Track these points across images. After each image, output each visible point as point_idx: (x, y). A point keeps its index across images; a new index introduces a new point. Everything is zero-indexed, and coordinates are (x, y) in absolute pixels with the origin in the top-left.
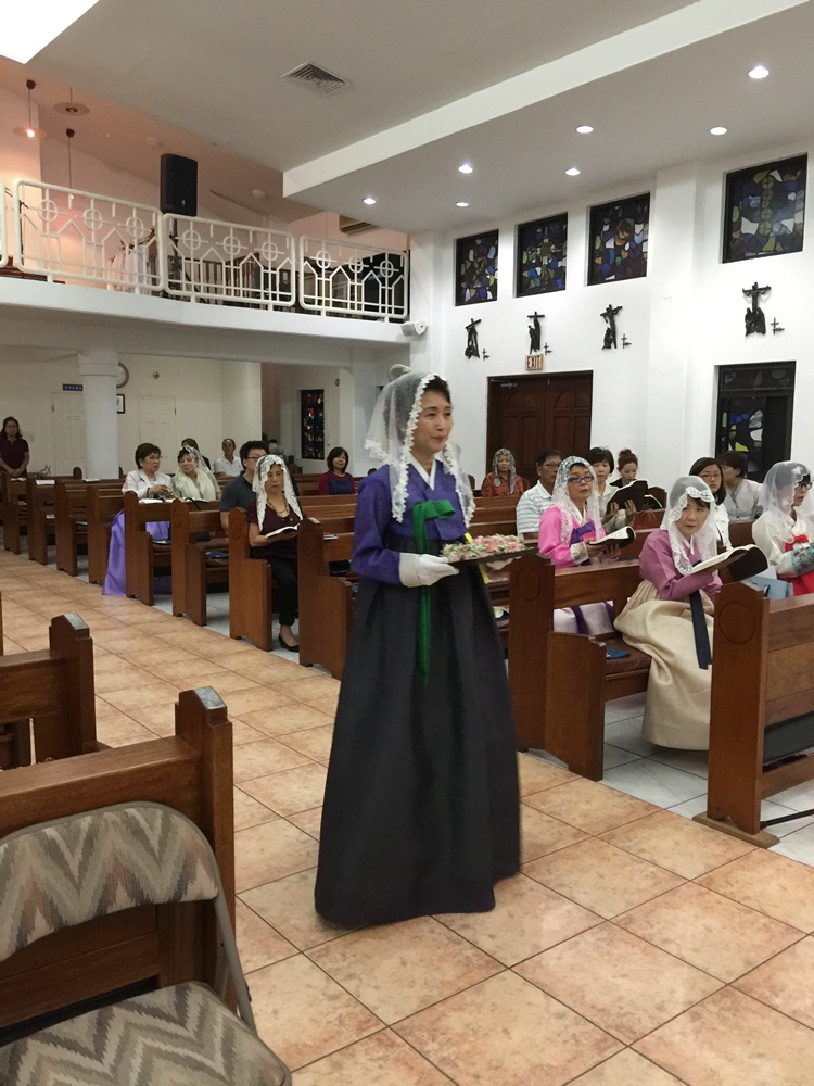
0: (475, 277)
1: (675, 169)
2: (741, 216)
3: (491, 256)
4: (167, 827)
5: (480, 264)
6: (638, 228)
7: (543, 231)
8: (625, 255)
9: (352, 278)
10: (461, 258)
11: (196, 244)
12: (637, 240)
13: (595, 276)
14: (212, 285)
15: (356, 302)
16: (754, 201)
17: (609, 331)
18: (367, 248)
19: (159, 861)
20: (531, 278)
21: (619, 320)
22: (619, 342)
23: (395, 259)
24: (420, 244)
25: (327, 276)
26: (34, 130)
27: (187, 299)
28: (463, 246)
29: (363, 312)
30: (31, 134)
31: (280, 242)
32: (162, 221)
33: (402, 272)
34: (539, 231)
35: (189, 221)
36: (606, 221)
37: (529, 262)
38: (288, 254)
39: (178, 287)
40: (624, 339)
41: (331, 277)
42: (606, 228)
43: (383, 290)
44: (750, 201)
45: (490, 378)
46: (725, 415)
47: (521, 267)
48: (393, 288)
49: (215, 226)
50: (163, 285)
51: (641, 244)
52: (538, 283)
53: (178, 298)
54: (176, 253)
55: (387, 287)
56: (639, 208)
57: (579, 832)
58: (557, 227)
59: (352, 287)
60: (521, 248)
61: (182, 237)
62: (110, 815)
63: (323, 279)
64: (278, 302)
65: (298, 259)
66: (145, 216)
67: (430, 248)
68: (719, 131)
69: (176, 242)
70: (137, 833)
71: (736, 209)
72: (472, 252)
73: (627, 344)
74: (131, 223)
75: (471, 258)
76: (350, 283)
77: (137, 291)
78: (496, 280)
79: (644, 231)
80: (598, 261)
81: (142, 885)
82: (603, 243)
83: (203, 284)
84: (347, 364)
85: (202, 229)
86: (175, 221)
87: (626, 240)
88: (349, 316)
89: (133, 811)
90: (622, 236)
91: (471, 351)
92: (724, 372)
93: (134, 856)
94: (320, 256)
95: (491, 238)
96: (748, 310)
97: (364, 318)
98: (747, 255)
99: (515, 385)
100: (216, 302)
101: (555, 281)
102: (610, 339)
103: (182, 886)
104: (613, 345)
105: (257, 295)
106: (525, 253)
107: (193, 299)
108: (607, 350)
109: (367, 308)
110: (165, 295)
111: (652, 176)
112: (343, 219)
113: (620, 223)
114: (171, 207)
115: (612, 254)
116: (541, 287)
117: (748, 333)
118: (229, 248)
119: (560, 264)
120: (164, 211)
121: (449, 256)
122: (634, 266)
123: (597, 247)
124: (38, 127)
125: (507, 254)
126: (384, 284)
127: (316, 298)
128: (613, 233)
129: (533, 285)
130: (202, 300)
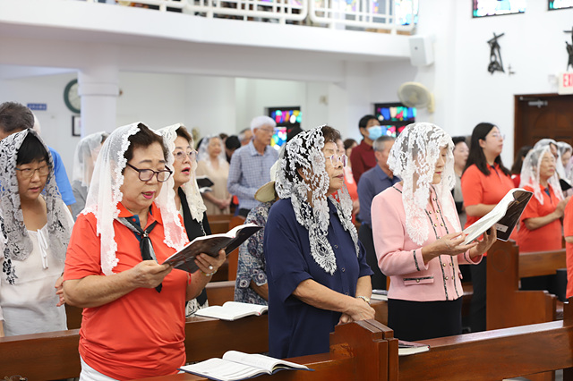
29: (372, 24)
45: (517, 97)
64: (290, 16)
91: (494, 67)
99: (546, 103)
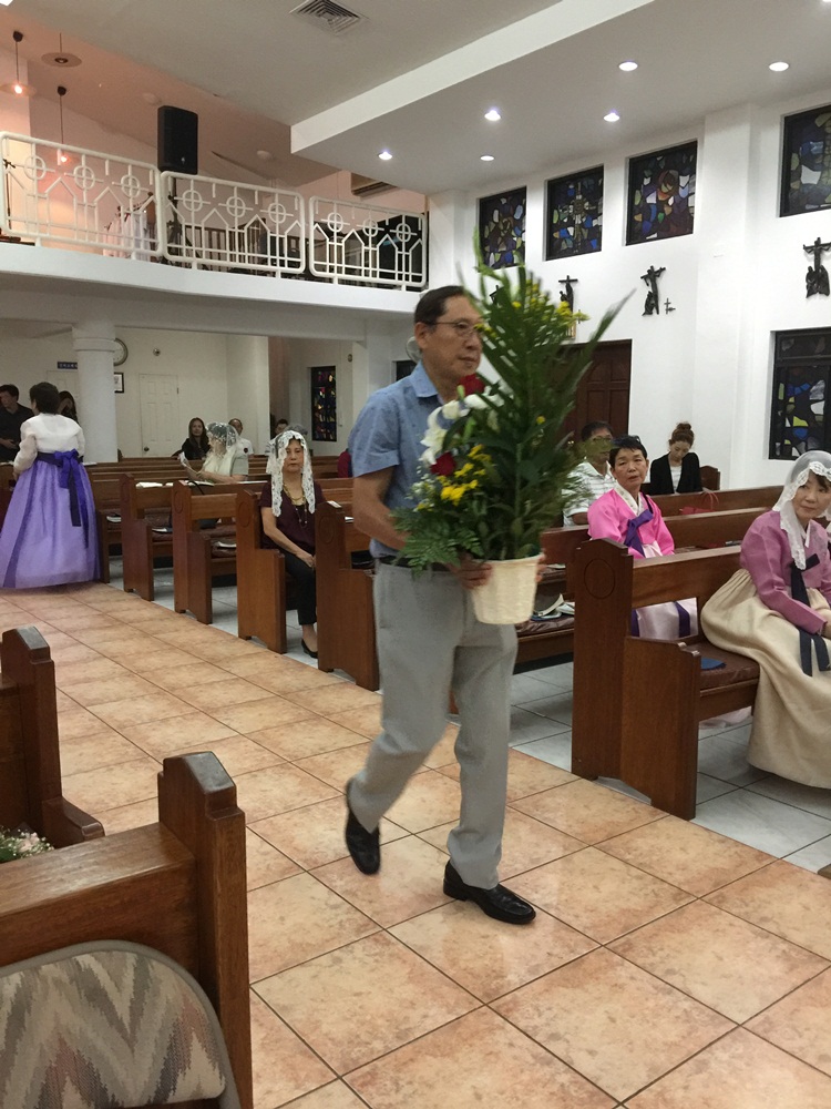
0: (500, 239)
1: (726, 112)
2: (800, 164)
3: (517, 216)
4: (143, 984)
5: (505, 225)
6: (683, 181)
7: (576, 186)
8: (668, 211)
9: (367, 244)
10: (484, 219)
11: (197, 205)
12: (683, 193)
13: (634, 235)
14: (214, 250)
15: (371, 269)
16: (816, 147)
17: (650, 295)
18: (382, 210)
19: (131, 1041)
20: (561, 239)
21: (662, 283)
22: (662, 307)
23: (412, 222)
24: (439, 205)
25: (339, 241)
26: (22, 85)
27: (188, 266)
28: (486, 206)
29: (378, 280)
30: (18, 89)
31: (288, 203)
32: (160, 180)
33: (420, 236)
34: (571, 187)
35: (189, 180)
36: (646, 173)
37: (560, 221)
38: (297, 217)
39: (177, 252)
40: (667, 304)
41: (343, 241)
42: (647, 181)
43: (400, 256)
44: (811, 147)
46: (782, 386)
47: (551, 228)
48: (410, 253)
49: (217, 185)
50: (161, 250)
51: (687, 198)
52: (570, 242)
53: (178, 264)
54: (175, 215)
55: (404, 253)
56: (684, 158)
57: (679, 893)
58: (591, 182)
59: (367, 253)
60: (551, 206)
61: (182, 198)
62: (51, 968)
63: (335, 244)
64: (286, 269)
65: (307, 222)
66: (141, 174)
67: (451, 210)
68: (779, 67)
69: (175, 202)
70: (95, 996)
71: (795, 156)
72: (496, 212)
73: (671, 309)
74: (126, 181)
75: (496, 220)
76: (364, 248)
77: (133, 257)
78: (523, 243)
79: (692, 184)
80: (638, 218)
81: (104, 1081)
82: (644, 198)
83: (205, 249)
84: (361, 338)
85: (204, 189)
86: (174, 179)
87: (670, 194)
88: (363, 284)
89: (88, 959)
90: (664, 189)
92: (781, 338)
93: (91, 1035)
94: (332, 218)
95: (518, 197)
96: (810, 268)
97: (379, 286)
98: (808, 207)
100: (220, 269)
101: (590, 241)
102: (652, 304)
103: (168, 1078)
104: (654, 311)
105: (264, 261)
106: (555, 212)
107: (194, 266)
108: (648, 317)
109: (383, 275)
110: (164, 261)
111: (700, 122)
112: (356, 178)
113: (663, 175)
114: (168, 164)
115: (654, 209)
116: (574, 248)
117: (808, 295)
118: (233, 210)
119: (595, 223)
120: (162, 169)
121: (471, 217)
122: (679, 222)
123: (637, 202)
124: (26, 82)
125: (535, 214)
126: (400, 249)
127: (328, 264)
128: (655, 187)
129: (564, 246)
130: (205, 267)
